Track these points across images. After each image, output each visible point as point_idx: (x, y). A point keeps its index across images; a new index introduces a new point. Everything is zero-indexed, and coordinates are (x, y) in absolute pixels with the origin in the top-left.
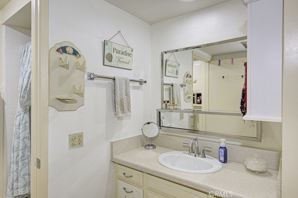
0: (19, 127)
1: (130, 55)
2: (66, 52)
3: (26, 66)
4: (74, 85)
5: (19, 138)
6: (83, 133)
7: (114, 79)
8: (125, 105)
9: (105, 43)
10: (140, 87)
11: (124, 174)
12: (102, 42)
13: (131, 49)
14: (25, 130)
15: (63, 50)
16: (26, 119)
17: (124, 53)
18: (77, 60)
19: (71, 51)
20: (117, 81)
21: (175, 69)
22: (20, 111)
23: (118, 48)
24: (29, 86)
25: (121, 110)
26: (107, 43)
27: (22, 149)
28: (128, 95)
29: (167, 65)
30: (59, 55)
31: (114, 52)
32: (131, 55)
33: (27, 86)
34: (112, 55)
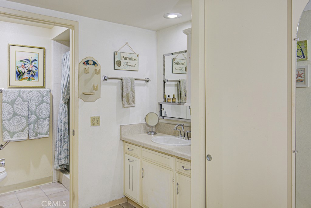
0: (62, 114)
1: (135, 60)
2: (88, 64)
3: (66, 70)
4: (94, 85)
5: (62, 123)
6: (100, 117)
7: (122, 79)
8: (130, 98)
9: (115, 54)
10: (146, 84)
11: (128, 148)
12: (113, 53)
13: (137, 55)
14: (65, 117)
15: (87, 63)
16: (66, 109)
17: (131, 59)
18: (96, 68)
19: (92, 63)
20: (124, 81)
21: (184, 67)
22: (62, 103)
23: (126, 56)
24: (67, 84)
25: (127, 102)
26: (116, 53)
27: (64, 131)
28: (133, 90)
29: (174, 64)
30: (84, 66)
31: (122, 59)
32: (137, 60)
33: (66, 85)
34: (120, 62)
